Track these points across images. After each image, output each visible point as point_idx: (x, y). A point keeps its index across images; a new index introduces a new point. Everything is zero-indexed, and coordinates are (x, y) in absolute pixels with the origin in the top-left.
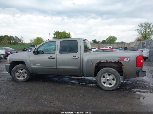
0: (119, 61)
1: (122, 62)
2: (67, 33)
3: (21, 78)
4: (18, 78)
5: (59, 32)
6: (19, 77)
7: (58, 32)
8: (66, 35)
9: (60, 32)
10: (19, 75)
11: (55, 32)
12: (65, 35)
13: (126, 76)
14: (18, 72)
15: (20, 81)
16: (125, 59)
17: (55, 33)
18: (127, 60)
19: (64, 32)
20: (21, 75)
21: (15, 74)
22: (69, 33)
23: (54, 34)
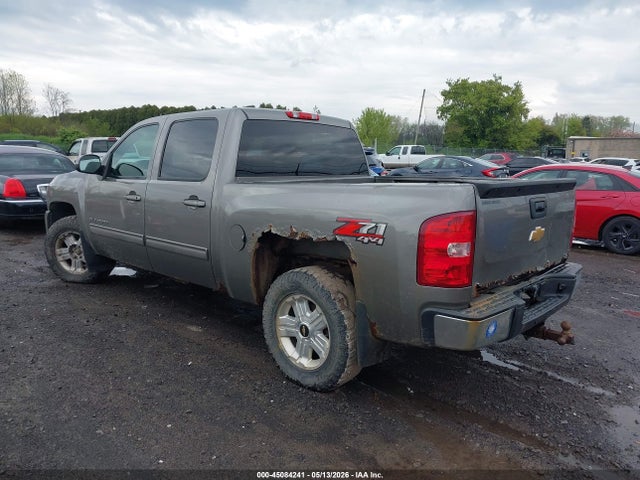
0: (339, 238)
1: (349, 241)
2: (507, 88)
3: (76, 268)
4: (65, 266)
5: (470, 81)
6: (69, 262)
7: (465, 82)
8: (501, 95)
9: (475, 85)
10: (68, 256)
11: (450, 84)
12: (495, 96)
13: (372, 325)
14: (66, 242)
15: (72, 279)
16: (364, 231)
17: (448, 88)
18: (374, 235)
19: (491, 82)
20: (76, 257)
21: (58, 251)
22: (518, 86)
23: (444, 93)
